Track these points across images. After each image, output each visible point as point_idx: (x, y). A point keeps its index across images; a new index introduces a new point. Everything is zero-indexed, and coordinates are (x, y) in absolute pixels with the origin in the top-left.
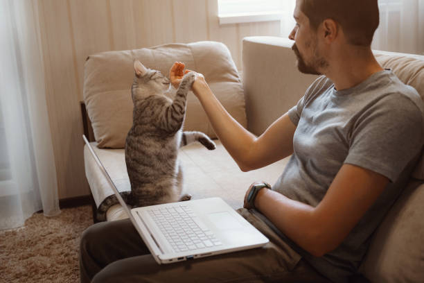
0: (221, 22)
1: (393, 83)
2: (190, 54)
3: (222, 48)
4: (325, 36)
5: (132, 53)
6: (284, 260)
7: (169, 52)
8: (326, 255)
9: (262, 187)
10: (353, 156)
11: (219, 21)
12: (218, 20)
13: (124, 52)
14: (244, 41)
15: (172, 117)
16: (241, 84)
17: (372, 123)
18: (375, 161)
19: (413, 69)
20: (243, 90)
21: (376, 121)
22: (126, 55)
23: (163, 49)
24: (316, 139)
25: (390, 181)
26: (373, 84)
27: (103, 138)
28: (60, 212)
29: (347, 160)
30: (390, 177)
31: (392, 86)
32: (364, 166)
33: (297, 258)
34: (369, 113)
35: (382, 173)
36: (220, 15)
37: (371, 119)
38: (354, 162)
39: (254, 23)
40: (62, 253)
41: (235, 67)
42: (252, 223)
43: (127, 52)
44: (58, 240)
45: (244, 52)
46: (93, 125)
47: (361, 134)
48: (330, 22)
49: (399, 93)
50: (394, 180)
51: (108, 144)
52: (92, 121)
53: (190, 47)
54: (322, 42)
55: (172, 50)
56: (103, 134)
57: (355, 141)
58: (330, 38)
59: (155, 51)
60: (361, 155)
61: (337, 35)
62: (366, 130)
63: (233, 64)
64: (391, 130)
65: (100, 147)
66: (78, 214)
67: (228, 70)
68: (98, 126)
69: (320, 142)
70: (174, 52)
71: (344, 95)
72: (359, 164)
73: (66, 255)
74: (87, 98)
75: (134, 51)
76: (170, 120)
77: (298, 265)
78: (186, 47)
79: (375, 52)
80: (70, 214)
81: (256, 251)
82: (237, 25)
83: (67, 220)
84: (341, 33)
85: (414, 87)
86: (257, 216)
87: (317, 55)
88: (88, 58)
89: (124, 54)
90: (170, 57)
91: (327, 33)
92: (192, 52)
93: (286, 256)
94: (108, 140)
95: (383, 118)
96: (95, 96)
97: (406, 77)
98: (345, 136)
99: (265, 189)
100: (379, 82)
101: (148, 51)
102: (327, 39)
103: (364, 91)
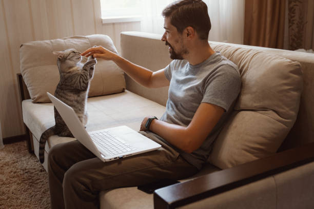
0: (104, 22)
1: (224, 59)
2: (88, 42)
3: (108, 38)
4: (188, 36)
5: (51, 42)
6: (170, 156)
7: (75, 41)
8: (192, 153)
9: (153, 119)
10: (206, 98)
12: (101, 21)
13: (45, 41)
14: (121, 34)
15: (83, 82)
17: (215, 80)
18: (218, 100)
19: (231, 52)
21: (218, 79)
22: (47, 43)
23: (71, 40)
24: (184, 93)
25: (225, 111)
26: (213, 60)
27: (36, 96)
28: (4, 146)
29: (203, 101)
30: (225, 108)
31: (223, 61)
32: (212, 103)
33: (177, 154)
34: (213, 75)
35: (221, 106)
36: (103, 18)
37: (214, 78)
38: (207, 101)
39: (124, 23)
40: (11, 172)
41: (116, 50)
42: (149, 138)
43: (48, 41)
44: (7, 164)
45: (122, 41)
46: (28, 89)
47: (209, 86)
48: (189, 28)
49: (227, 64)
50: (227, 110)
51: (40, 101)
52: (28, 86)
53: (88, 38)
54: (186, 39)
55: (76, 40)
56: (36, 94)
57: (207, 91)
58: (191, 37)
59: (65, 40)
60: (210, 97)
61: (194, 35)
62: (212, 84)
63: (115, 48)
64: (225, 83)
65: (35, 102)
66: (16, 147)
68: (32, 89)
69: (187, 94)
70: (78, 42)
71: (197, 68)
72: (209, 102)
73: (15, 173)
74: (23, 71)
75: (52, 40)
76: (82, 84)
77: (178, 158)
78: (85, 38)
79: (209, 42)
80: (10, 147)
81: (154, 152)
82: (114, 24)
83: (9, 152)
84: (196, 34)
85: (232, 61)
86: (152, 135)
87: (183, 47)
88: (22, 45)
90: (76, 44)
91: (188, 35)
92: (90, 41)
93: (171, 154)
94: (39, 98)
95: (220, 77)
96: (29, 70)
97: (227, 56)
98: (201, 89)
99: (155, 120)
100: (215, 59)
101: (61, 41)
102: (189, 38)
103: (208, 65)
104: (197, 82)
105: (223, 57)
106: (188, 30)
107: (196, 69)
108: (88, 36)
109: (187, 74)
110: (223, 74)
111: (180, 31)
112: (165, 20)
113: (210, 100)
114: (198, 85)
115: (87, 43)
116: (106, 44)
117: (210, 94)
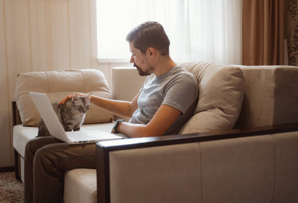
9: (121, 121)
11: (98, 61)
16: (111, 93)
18: (174, 103)
21: (175, 85)
22: (42, 74)
25: (182, 113)
26: (174, 72)
30: (181, 111)
32: (170, 105)
34: (172, 82)
36: (99, 57)
37: (173, 85)
38: (165, 104)
50: (184, 113)
51: (29, 124)
52: (20, 111)
56: (27, 118)
63: (106, 82)
65: (25, 126)
67: (103, 85)
68: (24, 113)
74: (17, 97)
82: (109, 64)
84: (157, 52)
88: (19, 75)
91: (151, 54)
95: (178, 84)
96: (23, 96)
98: (161, 94)
102: (152, 57)
103: (170, 76)
104: (160, 88)
105: (183, 69)
106: (149, 50)
107: (160, 79)
109: (152, 84)
110: (181, 81)
111: (144, 52)
112: (130, 45)
113: (168, 102)
114: (160, 91)
117: (169, 97)
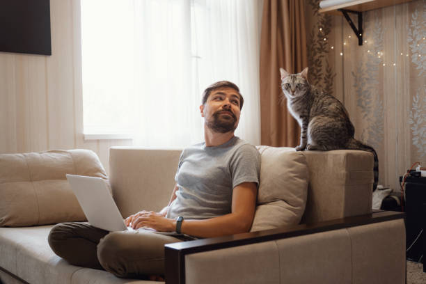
0: (86, 139)
2: (70, 157)
3: (92, 153)
5: (24, 155)
12: (83, 137)
13: (17, 154)
14: (111, 149)
16: (108, 180)
20: (109, 185)
22: (20, 157)
23: (48, 154)
27: (4, 218)
36: (85, 133)
41: (103, 169)
43: (20, 155)
45: (111, 158)
51: (8, 223)
53: (69, 153)
55: (55, 154)
59: (42, 155)
63: (101, 165)
67: (99, 170)
70: (57, 156)
78: (67, 153)
82: (98, 141)
89: (18, 156)
90: (56, 159)
92: (72, 156)
94: (8, 220)
101: (37, 155)
108: (71, 151)
115: (69, 159)
116: (91, 160)
